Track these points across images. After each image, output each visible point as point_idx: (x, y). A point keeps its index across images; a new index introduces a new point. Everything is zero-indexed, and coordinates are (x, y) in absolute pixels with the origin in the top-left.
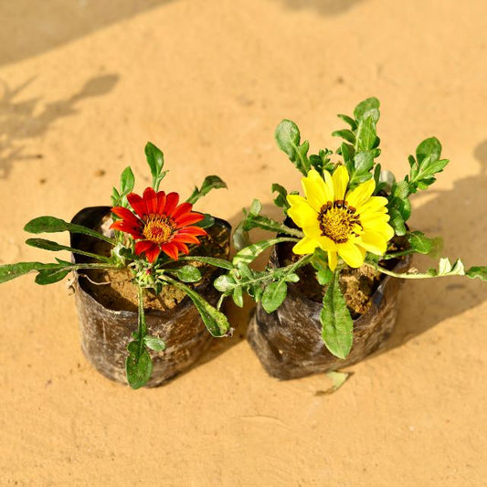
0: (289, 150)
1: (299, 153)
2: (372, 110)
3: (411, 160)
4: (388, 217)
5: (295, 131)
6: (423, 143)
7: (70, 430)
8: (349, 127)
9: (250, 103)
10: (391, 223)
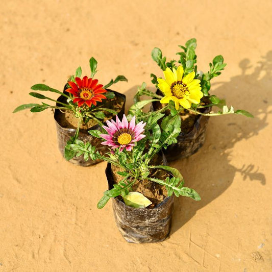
0: (158, 61)
1: (162, 62)
2: (193, 43)
3: (211, 65)
4: (201, 88)
5: (160, 52)
6: (216, 58)
7: (62, 188)
8: (183, 51)
9: (136, 45)
10: (202, 90)
